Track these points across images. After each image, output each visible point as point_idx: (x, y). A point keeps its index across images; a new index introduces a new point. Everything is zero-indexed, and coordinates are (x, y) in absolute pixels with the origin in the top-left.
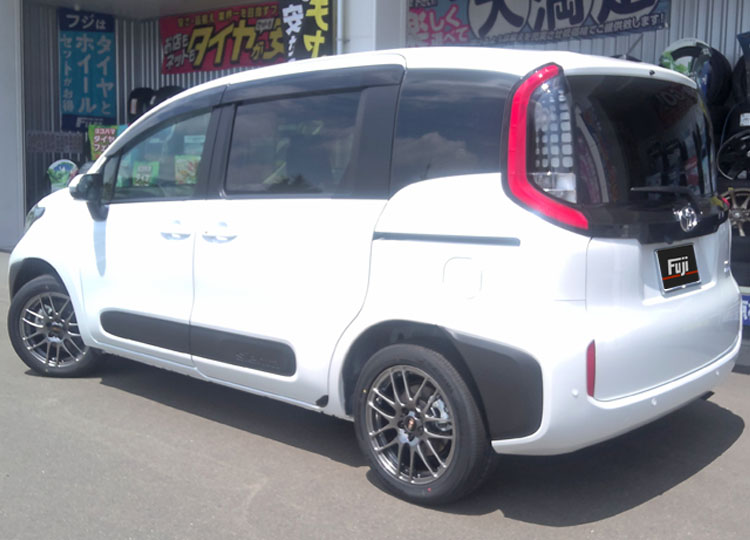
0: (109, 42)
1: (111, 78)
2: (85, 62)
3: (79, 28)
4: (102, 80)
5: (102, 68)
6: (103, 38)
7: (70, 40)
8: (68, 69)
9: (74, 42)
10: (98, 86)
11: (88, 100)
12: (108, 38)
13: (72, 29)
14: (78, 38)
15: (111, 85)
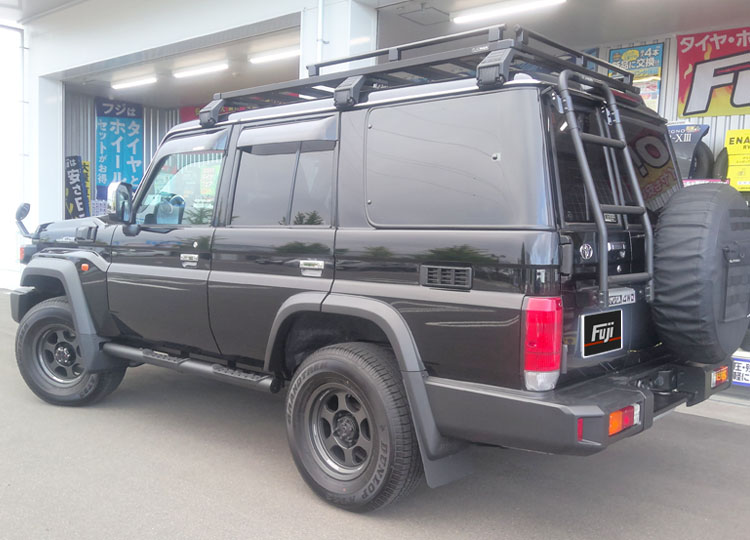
0: (138, 126)
1: (139, 156)
2: (118, 142)
3: (113, 115)
4: (132, 157)
5: (132, 148)
6: (133, 123)
7: (105, 124)
8: (103, 147)
9: (109, 127)
10: (128, 163)
11: (119, 174)
12: (137, 123)
13: (107, 115)
14: (112, 123)
15: (139, 163)
